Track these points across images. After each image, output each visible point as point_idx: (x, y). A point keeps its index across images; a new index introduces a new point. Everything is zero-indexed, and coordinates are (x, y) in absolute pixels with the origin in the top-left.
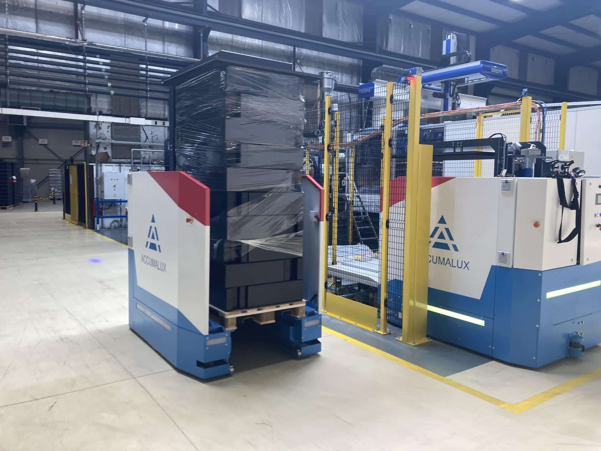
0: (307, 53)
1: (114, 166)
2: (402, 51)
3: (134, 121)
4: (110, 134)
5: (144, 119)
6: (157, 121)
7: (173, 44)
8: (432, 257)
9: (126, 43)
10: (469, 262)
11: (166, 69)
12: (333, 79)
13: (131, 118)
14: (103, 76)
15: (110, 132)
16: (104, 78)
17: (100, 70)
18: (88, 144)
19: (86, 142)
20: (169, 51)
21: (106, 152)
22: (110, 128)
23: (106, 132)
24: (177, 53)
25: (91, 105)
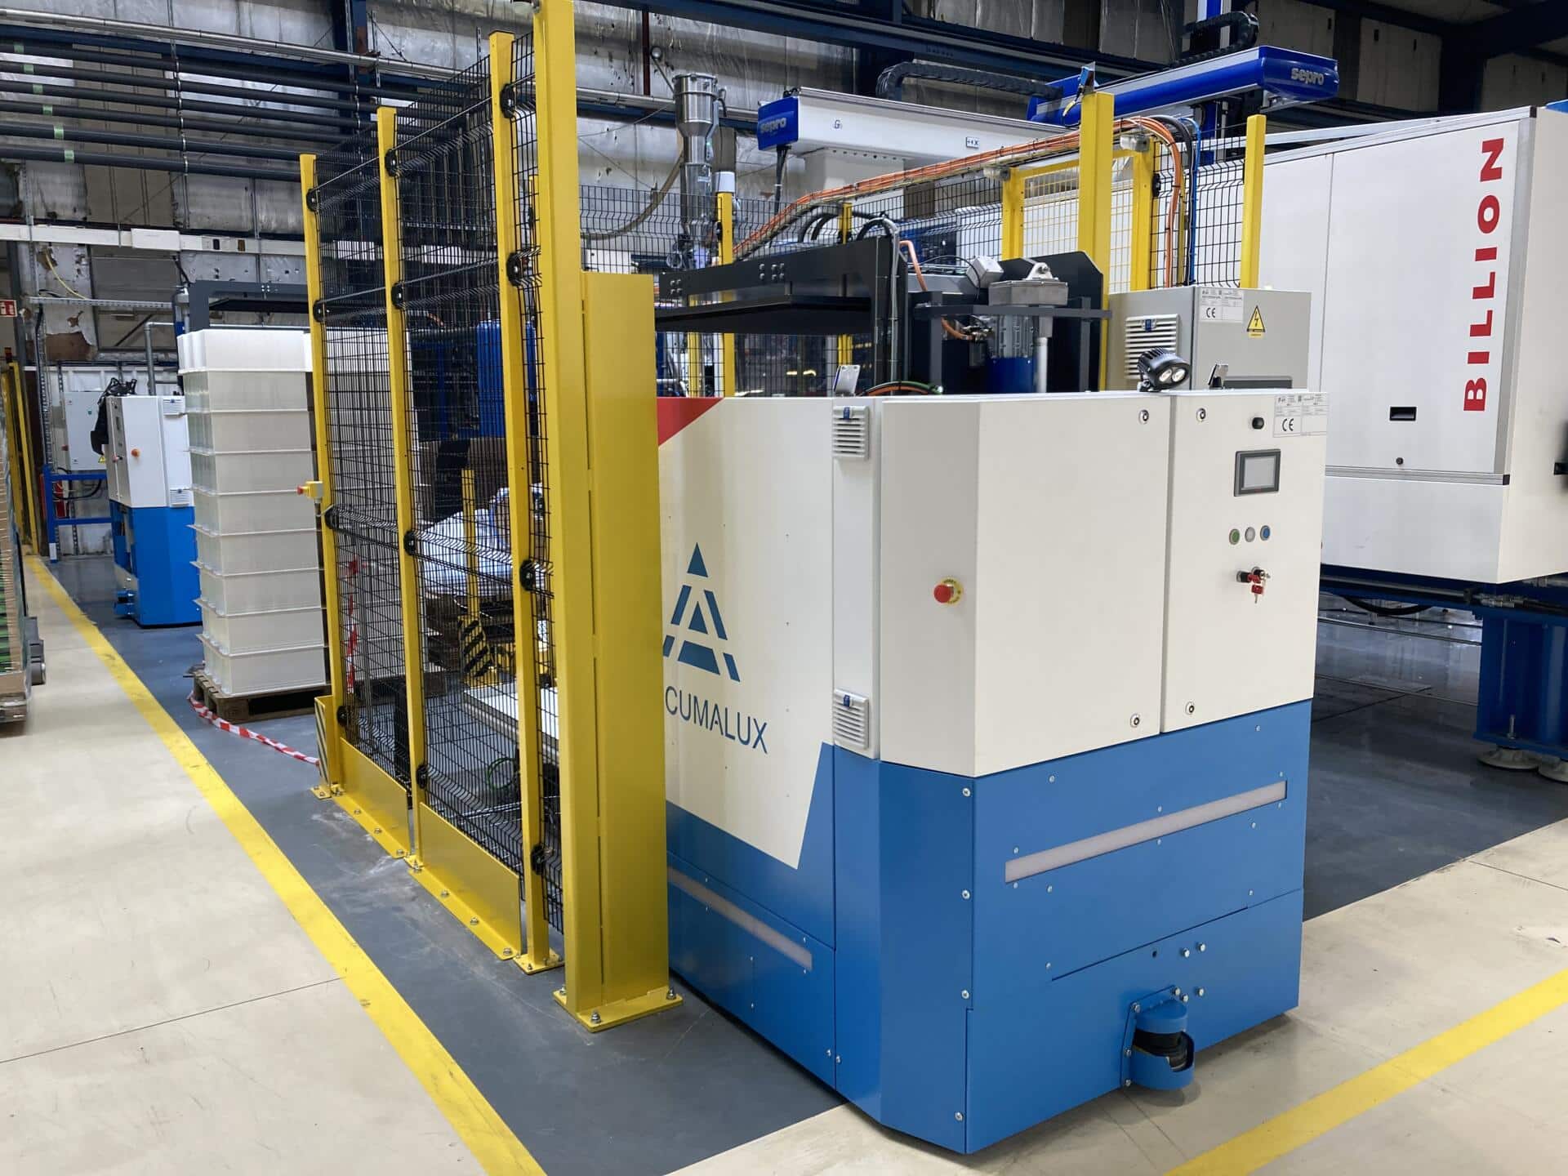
0: (686, 29)
1: (103, 373)
2: (977, 20)
3: (143, 239)
4: (84, 280)
5: (177, 232)
6: (221, 239)
7: (268, 9)
8: (678, 694)
9: (120, 7)
10: (765, 724)
11: (249, 85)
12: (713, 98)
13: (135, 231)
14: (39, 106)
15: (85, 274)
16: (41, 112)
17: (27, 88)
18: (19, 309)
19: (12, 303)
20: (255, 28)
21: (79, 333)
22: (84, 262)
23: (69, 272)
24: (281, 36)
25: (21, 196)
